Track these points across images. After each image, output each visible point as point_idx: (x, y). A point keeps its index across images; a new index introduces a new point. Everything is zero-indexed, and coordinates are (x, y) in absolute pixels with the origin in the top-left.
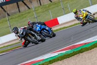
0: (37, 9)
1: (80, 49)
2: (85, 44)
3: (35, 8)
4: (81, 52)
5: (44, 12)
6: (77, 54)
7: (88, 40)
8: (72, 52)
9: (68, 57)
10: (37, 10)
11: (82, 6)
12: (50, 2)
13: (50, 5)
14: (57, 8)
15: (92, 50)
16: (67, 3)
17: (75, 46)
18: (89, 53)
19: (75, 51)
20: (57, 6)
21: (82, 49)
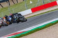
2: (23, 32)
4: (21, 37)
8: (15, 37)
11: (21, 10)
12: (2, 7)
13: (2, 9)
14: (6, 11)
15: (28, 35)
16: (12, 8)
17: (17, 33)
19: (17, 36)
20: (6, 10)
21: (21, 35)
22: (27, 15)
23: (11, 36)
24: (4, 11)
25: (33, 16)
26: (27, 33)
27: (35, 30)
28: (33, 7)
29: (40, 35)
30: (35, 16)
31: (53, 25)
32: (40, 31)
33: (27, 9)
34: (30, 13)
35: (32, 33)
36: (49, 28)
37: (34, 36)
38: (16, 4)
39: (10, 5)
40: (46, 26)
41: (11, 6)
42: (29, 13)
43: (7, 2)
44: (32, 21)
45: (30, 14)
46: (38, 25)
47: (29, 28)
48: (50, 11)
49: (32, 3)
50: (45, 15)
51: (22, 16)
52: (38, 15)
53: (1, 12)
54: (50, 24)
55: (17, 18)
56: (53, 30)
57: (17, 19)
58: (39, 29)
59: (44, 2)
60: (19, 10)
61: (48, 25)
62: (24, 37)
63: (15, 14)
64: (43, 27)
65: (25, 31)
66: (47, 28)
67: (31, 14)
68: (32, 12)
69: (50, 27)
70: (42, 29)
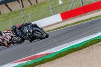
1: (41, 59)
2: (47, 54)
4: (43, 63)
5: (4, 21)
7: (49, 50)
8: (33, 63)
12: (10, 11)
13: (10, 14)
16: (28, 12)
17: (36, 57)
18: (51, 64)
19: (36, 61)
20: (17, 16)
21: (43, 60)
22: (54, 24)
24: (14, 17)
25: (65, 26)
26: (54, 57)
27: (67, 51)
28: (64, 11)
30: (67, 25)
31: (99, 42)
32: (76, 52)
33: (54, 14)
34: (59, 21)
35: (62, 56)
36: (92, 48)
37: (66, 61)
38: (35, 6)
39: (23, 7)
41: (26, 9)
43: (19, 2)
44: (62, 35)
45: (58, 23)
48: (93, 18)
49: (62, 3)
50: (85, 24)
51: (40, 28)
52: (73, 24)
53: (8, 19)
54: (93, 41)
56: (99, 51)
57: (30, 34)
59: (82, 3)
60: (39, 16)
61: (90, 42)
62: (48, 63)
66: (88, 48)
67: (61, 22)
68: (63, 19)
69: (94, 45)
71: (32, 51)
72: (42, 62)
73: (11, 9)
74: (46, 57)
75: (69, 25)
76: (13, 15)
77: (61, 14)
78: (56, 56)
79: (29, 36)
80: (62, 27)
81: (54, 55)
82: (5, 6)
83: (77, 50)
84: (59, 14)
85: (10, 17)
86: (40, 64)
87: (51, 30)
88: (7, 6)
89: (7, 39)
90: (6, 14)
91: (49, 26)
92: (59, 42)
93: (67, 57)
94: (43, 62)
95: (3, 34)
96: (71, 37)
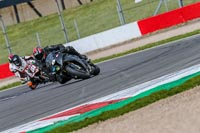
0: (10, 30)
1: (100, 112)
2: (111, 102)
3: (8, 27)
4: (101, 120)
5: (25, 36)
6: (93, 122)
7: (115, 94)
9: (76, 130)
10: (12, 32)
15: (125, 115)
18: (118, 121)
19: (90, 116)
21: (103, 113)
22: (125, 43)
23: (67, 118)
24: (45, 28)
25: (146, 47)
26: (124, 107)
27: (151, 96)
28: (144, 16)
29: (167, 114)
30: (150, 45)
32: (168, 98)
33: (125, 23)
34: (135, 37)
35: (141, 107)
37: (149, 115)
39: (64, 8)
40: (190, 81)
41: (70, 13)
42: (131, 38)
44: (140, 64)
45: (133, 40)
46: (163, 80)
47: (131, 89)
50: (187, 42)
52: (163, 42)
53: (35, 32)
55: (56, 63)
57: (58, 69)
58: (164, 92)
61: (196, 78)
62: (113, 120)
63: (51, 50)
64: (178, 84)
65: (117, 98)
67: (138, 39)
70: (177, 92)
71: (81, 96)
72: (101, 118)
73: (40, 12)
74: (110, 108)
75: (154, 44)
76: (44, 25)
77: (139, 23)
78: (128, 105)
79: (58, 72)
80: (140, 49)
81: (126, 103)
82: (28, 6)
83: (170, 94)
84: (136, 23)
85: (38, 27)
86: (97, 121)
87: (119, 55)
88: (32, 6)
89: (31, 72)
90: (30, 22)
91: (114, 46)
92: (135, 77)
93: (151, 108)
94: (103, 117)
95: (24, 62)
96: (156, 69)
